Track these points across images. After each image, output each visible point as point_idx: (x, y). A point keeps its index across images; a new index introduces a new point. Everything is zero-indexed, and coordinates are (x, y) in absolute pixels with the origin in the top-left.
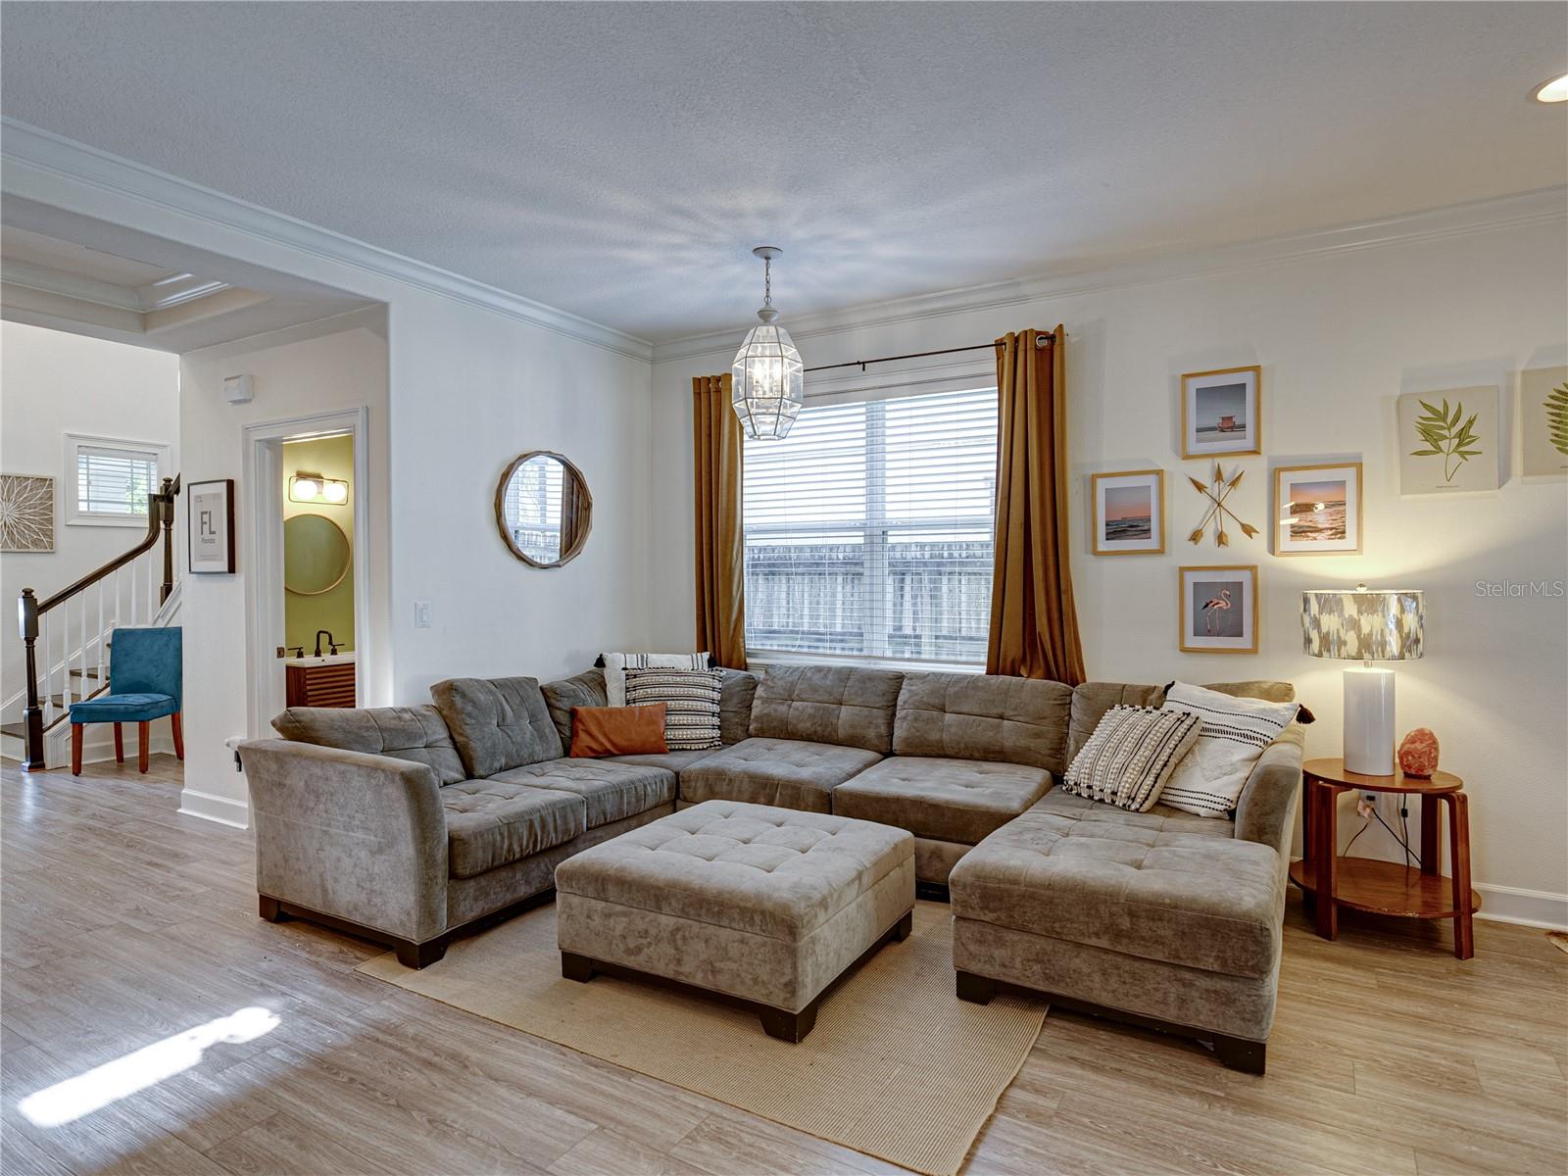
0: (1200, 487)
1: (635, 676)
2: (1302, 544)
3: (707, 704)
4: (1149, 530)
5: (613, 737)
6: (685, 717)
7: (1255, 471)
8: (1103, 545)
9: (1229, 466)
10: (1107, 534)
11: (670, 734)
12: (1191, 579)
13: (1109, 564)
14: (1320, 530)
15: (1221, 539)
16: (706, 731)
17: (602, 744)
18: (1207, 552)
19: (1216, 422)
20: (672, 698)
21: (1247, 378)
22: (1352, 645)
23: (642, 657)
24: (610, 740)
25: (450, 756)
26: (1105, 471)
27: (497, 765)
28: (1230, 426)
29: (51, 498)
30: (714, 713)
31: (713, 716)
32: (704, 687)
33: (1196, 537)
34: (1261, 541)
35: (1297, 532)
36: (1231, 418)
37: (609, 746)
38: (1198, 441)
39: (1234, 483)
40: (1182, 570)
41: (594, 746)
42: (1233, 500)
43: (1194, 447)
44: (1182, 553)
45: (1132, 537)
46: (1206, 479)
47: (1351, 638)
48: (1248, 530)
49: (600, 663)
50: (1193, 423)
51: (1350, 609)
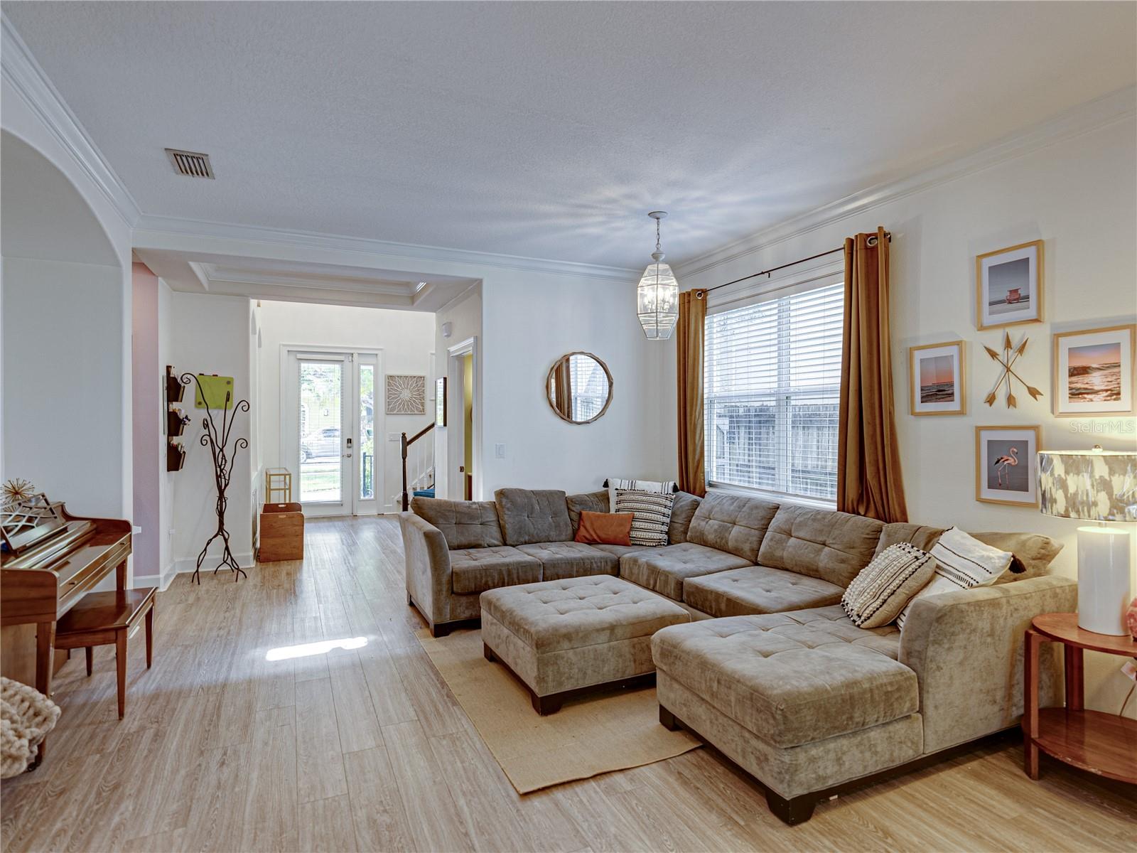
0: (993, 355)
1: (621, 494)
2: (1079, 405)
3: (659, 516)
4: (953, 394)
5: (598, 532)
6: (644, 524)
7: (1039, 336)
8: (920, 407)
9: (1017, 335)
10: (922, 397)
11: (634, 534)
12: (986, 436)
13: (925, 423)
14: (1096, 392)
15: (1011, 401)
16: (656, 534)
17: (592, 535)
18: (1000, 414)
19: (1005, 295)
20: (639, 510)
21: (1030, 253)
22: (1104, 506)
23: (632, 482)
24: (596, 533)
25: (494, 530)
26: (922, 343)
27: (522, 540)
28: (1017, 298)
29: (424, 387)
30: (663, 523)
31: (663, 525)
32: (660, 505)
33: (991, 400)
34: (1044, 400)
35: (1076, 394)
36: (1016, 291)
37: (596, 537)
38: (991, 313)
39: (1021, 350)
40: (979, 429)
41: (588, 536)
42: (1021, 365)
43: (988, 319)
44: (981, 415)
45: (938, 400)
46: (999, 348)
47: (1103, 499)
48: (1034, 393)
49: (606, 485)
50: (986, 300)
51: (1101, 470)
